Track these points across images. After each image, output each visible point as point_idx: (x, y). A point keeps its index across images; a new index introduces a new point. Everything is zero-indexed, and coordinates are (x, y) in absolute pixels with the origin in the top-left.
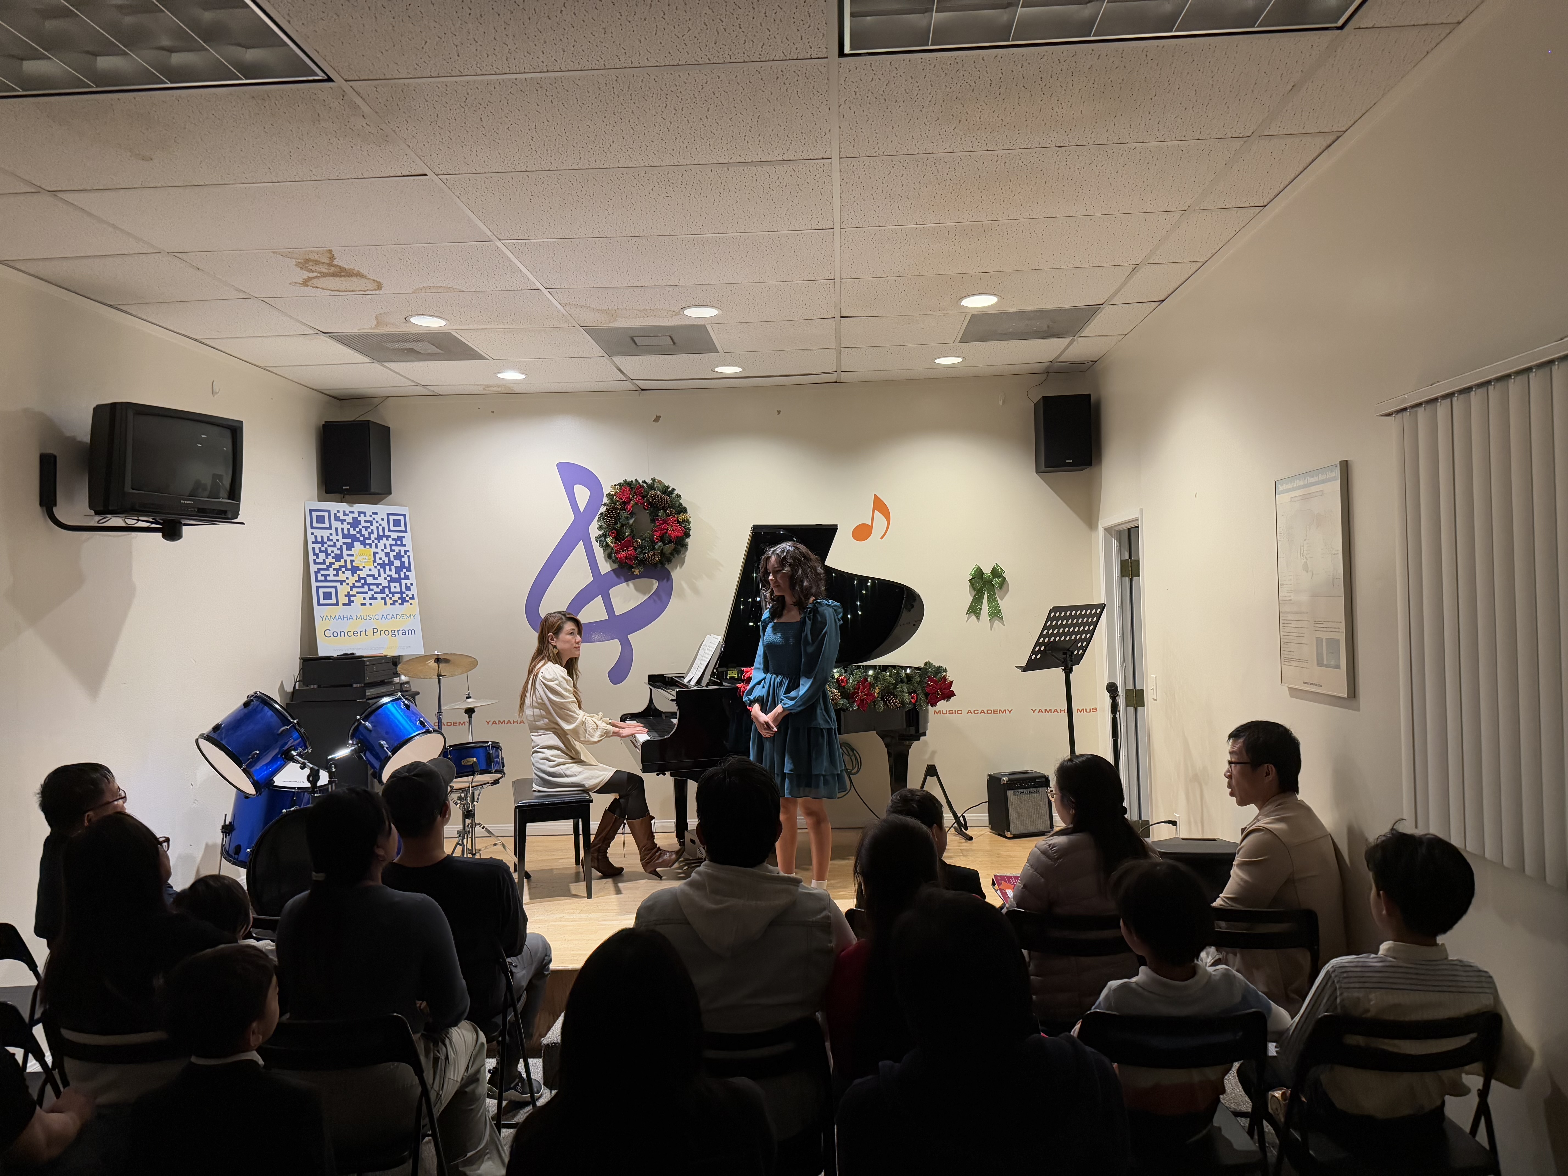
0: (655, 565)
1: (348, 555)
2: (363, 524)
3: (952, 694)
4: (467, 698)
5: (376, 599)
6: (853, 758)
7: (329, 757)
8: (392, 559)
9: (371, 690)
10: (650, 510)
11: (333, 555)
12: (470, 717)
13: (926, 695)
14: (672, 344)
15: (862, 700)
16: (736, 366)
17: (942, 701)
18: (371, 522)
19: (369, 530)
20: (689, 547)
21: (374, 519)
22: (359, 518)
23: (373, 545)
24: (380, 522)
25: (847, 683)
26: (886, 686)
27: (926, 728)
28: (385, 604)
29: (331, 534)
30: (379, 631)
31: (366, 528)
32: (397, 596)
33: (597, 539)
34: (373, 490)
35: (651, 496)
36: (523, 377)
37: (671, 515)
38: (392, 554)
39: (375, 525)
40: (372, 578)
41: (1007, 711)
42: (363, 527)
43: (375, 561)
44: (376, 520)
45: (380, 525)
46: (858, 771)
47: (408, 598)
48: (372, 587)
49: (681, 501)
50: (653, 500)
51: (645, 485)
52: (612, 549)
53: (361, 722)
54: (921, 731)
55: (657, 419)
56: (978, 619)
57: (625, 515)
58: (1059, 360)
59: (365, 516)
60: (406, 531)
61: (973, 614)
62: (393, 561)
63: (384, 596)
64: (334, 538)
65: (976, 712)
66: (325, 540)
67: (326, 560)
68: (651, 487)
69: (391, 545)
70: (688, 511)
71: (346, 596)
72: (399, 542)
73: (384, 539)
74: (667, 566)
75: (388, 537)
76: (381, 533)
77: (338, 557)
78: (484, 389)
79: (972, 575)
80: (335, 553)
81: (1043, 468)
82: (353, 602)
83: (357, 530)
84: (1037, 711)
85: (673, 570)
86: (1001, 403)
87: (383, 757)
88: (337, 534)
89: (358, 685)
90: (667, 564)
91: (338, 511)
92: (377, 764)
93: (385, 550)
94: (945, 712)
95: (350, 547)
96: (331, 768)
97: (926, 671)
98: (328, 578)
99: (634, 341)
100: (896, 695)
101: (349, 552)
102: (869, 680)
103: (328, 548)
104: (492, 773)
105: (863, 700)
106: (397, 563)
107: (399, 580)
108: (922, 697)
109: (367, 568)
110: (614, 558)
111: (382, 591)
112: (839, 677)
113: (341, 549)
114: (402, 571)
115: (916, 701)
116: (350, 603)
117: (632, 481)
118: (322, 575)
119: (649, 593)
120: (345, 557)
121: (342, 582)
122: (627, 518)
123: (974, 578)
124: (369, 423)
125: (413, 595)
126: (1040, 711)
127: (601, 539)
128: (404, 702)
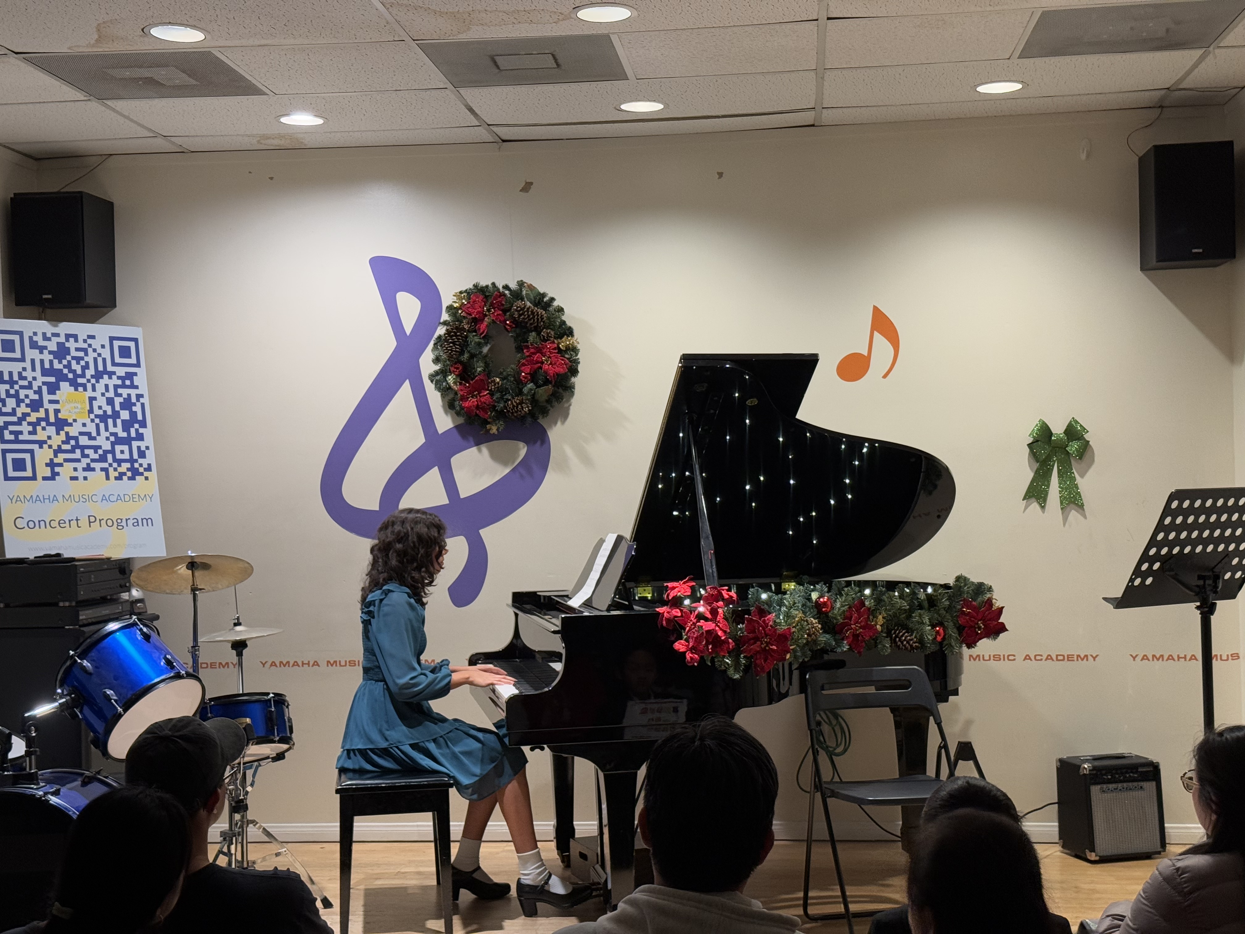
0: (523, 418)
1: (51, 402)
2: (74, 353)
3: (1002, 628)
4: (235, 625)
5: (93, 470)
6: (837, 729)
7: (26, 715)
8: (117, 408)
9: (87, 612)
10: (515, 331)
11: (27, 401)
12: (240, 654)
13: (960, 629)
14: (555, 66)
15: (856, 636)
16: (654, 101)
17: (985, 640)
18: (85, 351)
19: (83, 363)
20: (577, 391)
21: (90, 346)
22: (67, 345)
23: (89, 386)
24: (100, 350)
25: (833, 608)
26: (895, 615)
27: (958, 683)
28: (108, 478)
29: (24, 369)
30: (98, 521)
31: (78, 359)
32: (125, 466)
33: (432, 377)
34: (88, 301)
35: (516, 310)
36: (320, 121)
37: (548, 340)
38: (118, 401)
39: (92, 355)
40: (86, 437)
41: (1090, 658)
42: (73, 358)
43: (91, 411)
44: (93, 347)
45: (99, 355)
46: (845, 750)
47: (141, 470)
48: (87, 451)
49: (564, 318)
50: (520, 315)
51: (507, 292)
52: (456, 393)
53: (76, 661)
54: (951, 687)
55: (527, 187)
56: (1043, 508)
57: (477, 339)
58: (1181, 87)
59: (76, 341)
60: (138, 365)
61: (1033, 499)
62: (119, 412)
63: (105, 465)
64: (29, 374)
65: (1038, 658)
66: (16, 378)
67: (17, 409)
68: (517, 295)
69: (116, 387)
70: (575, 333)
71: (47, 465)
72: (128, 382)
73: (106, 377)
74: (542, 421)
75: (111, 374)
76: (101, 368)
77: (36, 405)
78: (258, 142)
79: (1034, 437)
80: (31, 397)
81: (1154, 262)
82: (58, 474)
83: (65, 362)
84: (1140, 657)
85: (550, 427)
86: (1083, 156)
87: (109, 716)
88: (34, 369)
89: (67, 604)
90: (541, 417)
91: (35, 334)
92: (100, 726)
93: (108, 395)
94: (987, 658)
95: (53, 388)
96: (30, 731)
97: (959, 590)
98: (21, 437)
99: (495, 63)
100: (911, 629)
101: (52, 397)
102: (867, 603)
103: (21, 391)
104: (274, 742)
105: (858, 635)
106: (125, 415)
107: (127, 441)
108: (953, 632)
109: (80, 421)
110: (458, 408)
111: (103, 459)
112: (819, 598)
113: (39, 392)
114: (133, 427)
115: (944, 639)
116: (54, 476)
117: (487, 286)
118: (11, 433)
119: (513, 462)
120: (46, 405)
121: (41, 443)
122: (479, 345)
123: (1036, 441)
124: (82, 197)
125: (149, 465)
126: (1145, 658)
127: (438, 378)
128: (141, 630)
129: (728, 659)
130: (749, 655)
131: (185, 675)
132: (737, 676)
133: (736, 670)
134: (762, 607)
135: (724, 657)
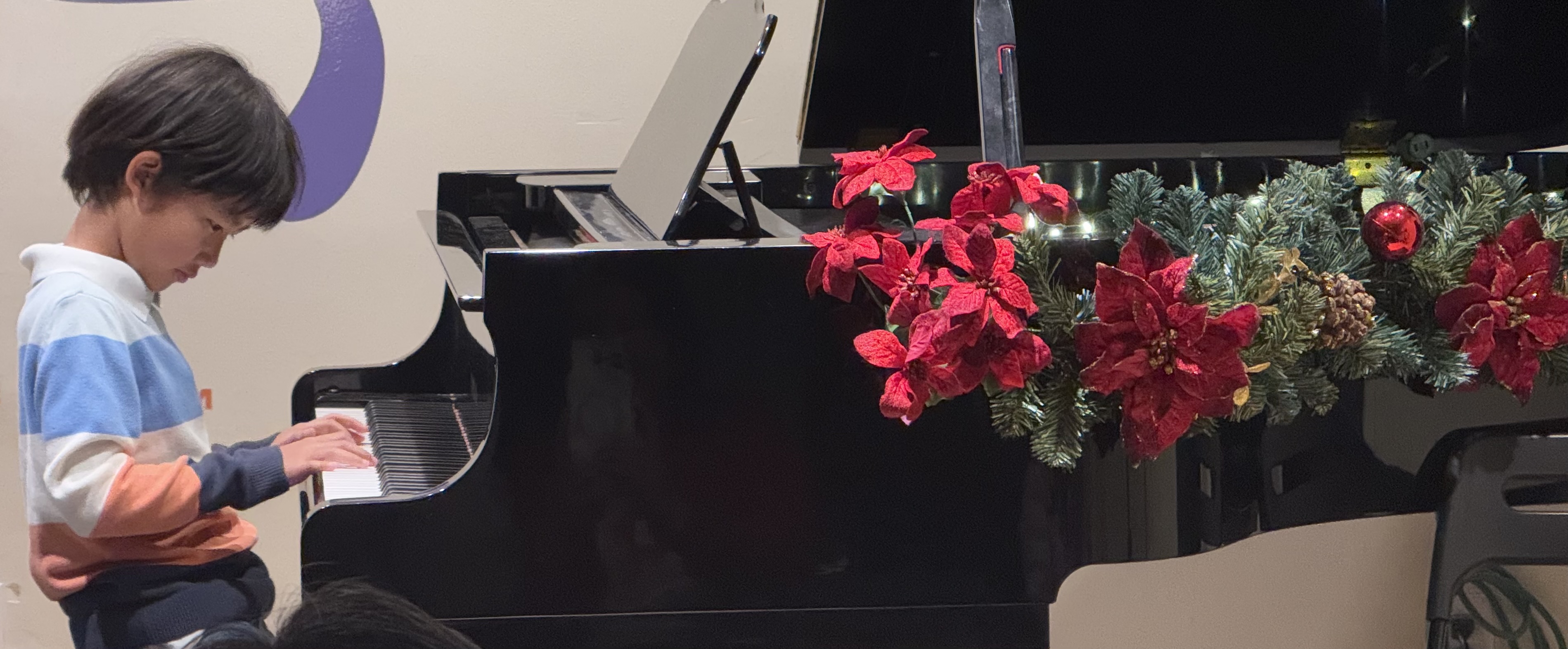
15: (1504, 337)
25: (1424, 243)
105: (1515, 334)
112: (1379, 207)
129: (1032, 402)
130: (1107, 393)
132: (1062, 459)
133: (1063, 437)
134: (1157, 235)
135: (1021, 393)
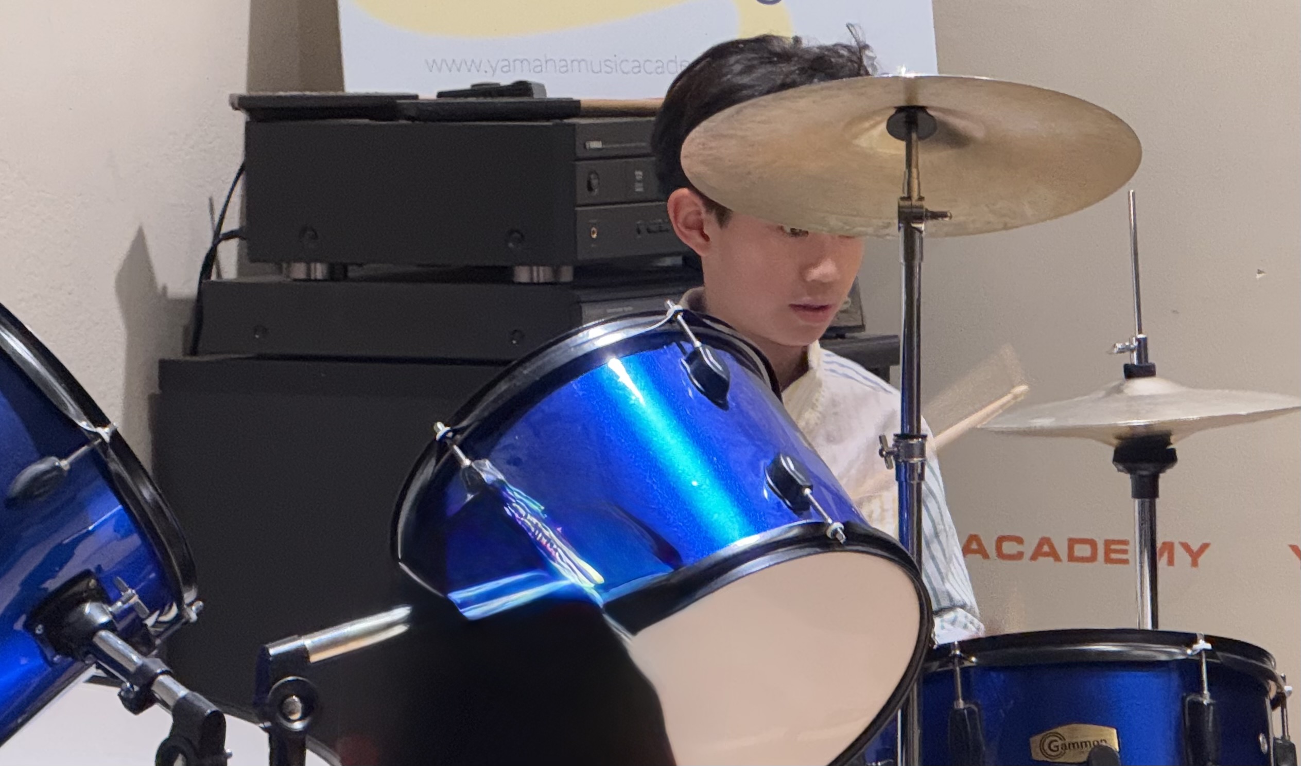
7: (272, 651)
89: (542, 274)
128: (694, 357)
131: (842, 537)
